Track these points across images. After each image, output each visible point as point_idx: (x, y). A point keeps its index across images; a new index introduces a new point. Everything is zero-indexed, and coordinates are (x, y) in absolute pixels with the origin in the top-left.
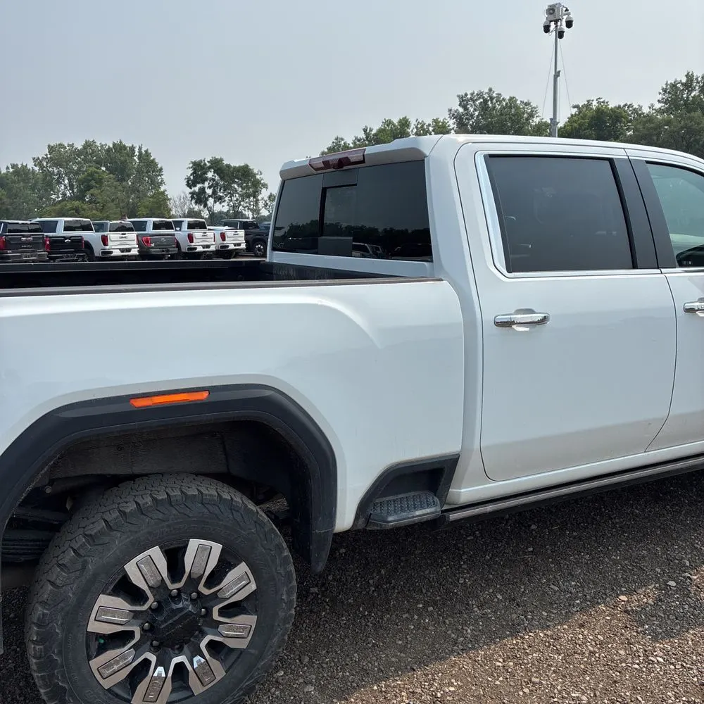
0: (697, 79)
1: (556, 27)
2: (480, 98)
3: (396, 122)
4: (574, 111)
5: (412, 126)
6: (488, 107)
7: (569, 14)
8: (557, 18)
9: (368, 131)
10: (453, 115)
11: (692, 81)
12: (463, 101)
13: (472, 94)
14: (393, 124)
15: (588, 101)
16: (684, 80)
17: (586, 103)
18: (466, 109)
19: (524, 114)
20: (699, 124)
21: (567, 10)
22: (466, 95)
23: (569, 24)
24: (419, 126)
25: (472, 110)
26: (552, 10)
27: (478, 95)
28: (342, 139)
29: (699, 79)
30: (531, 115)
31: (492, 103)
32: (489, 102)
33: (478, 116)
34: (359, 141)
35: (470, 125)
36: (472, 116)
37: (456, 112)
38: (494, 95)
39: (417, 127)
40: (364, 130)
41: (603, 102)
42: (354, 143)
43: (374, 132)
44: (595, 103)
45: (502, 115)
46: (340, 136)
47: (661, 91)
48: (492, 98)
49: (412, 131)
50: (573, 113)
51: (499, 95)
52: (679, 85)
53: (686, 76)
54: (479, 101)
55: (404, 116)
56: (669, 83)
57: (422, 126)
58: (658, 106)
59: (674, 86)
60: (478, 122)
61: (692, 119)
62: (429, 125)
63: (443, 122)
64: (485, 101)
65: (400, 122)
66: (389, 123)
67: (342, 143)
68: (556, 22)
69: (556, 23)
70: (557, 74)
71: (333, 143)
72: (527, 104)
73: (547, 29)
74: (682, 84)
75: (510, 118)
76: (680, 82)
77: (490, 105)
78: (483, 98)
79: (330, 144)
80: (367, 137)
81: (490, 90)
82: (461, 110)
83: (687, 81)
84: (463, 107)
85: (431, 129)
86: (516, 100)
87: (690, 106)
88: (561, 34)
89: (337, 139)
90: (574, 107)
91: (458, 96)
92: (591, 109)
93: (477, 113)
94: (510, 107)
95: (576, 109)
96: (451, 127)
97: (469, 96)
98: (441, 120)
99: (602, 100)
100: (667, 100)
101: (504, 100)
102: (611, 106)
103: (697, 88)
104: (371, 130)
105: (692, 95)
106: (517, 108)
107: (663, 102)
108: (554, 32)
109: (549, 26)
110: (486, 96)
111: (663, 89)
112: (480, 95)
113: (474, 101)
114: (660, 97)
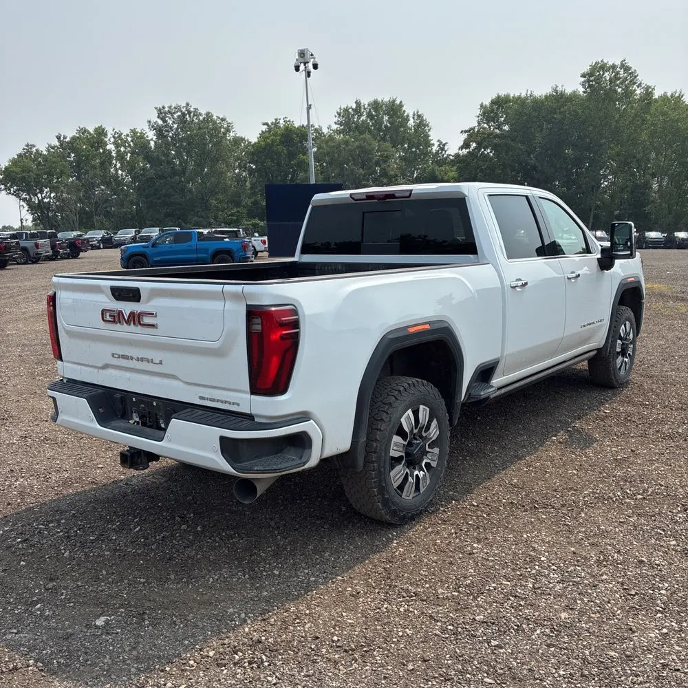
0: (364, 106)
1: (305, 67)
2: (177, 112)
3: (91, 131)
4: (264, 128)
5: (109, 136)
6: (186, 120)
7: (314, 58)
8: (306, 61)
9: (62, 139)
10: (153, 126)
11: (360, 107)
12: (161, 114)
13: (170, 107)
14: (89, 133)
15: (276, 120)
16: (354, 106)
17: (274, 121)
18: (165, 121)
19: (220, 128)
20: (370, 145)
21: (312, 55)
22: (164, 107)
23: (315, 67)
24: (116, 136)
25: (171, 122)
26: (302, 54)
27: (175, 108)
28: (34, 146)
29: (366, 106)
30: (228, 130)
31: (190, 117)
32: (187, 116)
33: (177, 129)
34: (53, 148)
35: (170, 137)
36: (171, 128)
37: (155, 123)
38: (192, 109)
39: (114, 137)
40: (57, 137)
41: (289, 121)
42: (48, 151)
43: (68, 139)
44: (282, 122)
45: (200, 128)
46: (30, 143)
47: (336, 114)
48: (189, 113)
49: (109, 140)
50: (264, 130)
51: (196, 109)
52: (350, 110)
53: (356, 102)
54: (177, 114)
55: (100, 125)
56: (342, 108)
57: (120, 136)
58: (335, 127)
59: (346, 110)
60: (177, 134)
61: (364, 140)
62: (128, 135)
63: (141, 133)
64: (184, 115)
65: (96, 130)
66: (84, 131)
67: (34, 150)
68: (305, 63)
69: (305, 65)
70: (309, 107)
71: (24, 149)
72: (223, 120)
73: (297, 69)
74: (353, 109)
75: (209, 132)
76: (351, 108)
77: (188, 119)
78: (182, 111)
79: (20, 151)
80: (61, 145)
81: (188, 104)
82: (160, 122)
83: (357, 107)
84: (161, 119)
85: (129, 139)
86: (212, 116)
87: (360, 129)
88: (308, 74)
89: (27, 146)
90: (264, 124)
91: (156, 108)
92: (280, 127)
93: (175, 126)
94: (208, 122)
95: (266, 126)
96: (149, 138)
97: (167, 109)
98: (139, 130)
99: (288, 120)
100: (342, 122)
101: (200, 114)
102: (297, 125)
103: (365, 113)
104: (65, 138)
105: (361, 119)
106: (215, 123)
107: (338, 124)
108: (304, 72)
109: (299, 66)
110: (184, 110)
111: (337, 112)
112: (178, 108)
113: (172, 114)
114: (336, 119)
